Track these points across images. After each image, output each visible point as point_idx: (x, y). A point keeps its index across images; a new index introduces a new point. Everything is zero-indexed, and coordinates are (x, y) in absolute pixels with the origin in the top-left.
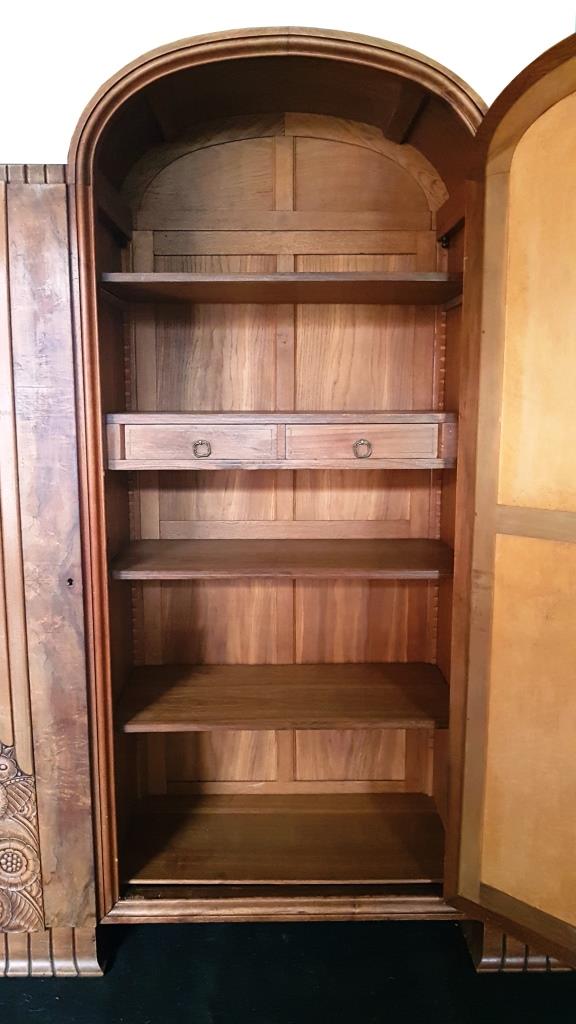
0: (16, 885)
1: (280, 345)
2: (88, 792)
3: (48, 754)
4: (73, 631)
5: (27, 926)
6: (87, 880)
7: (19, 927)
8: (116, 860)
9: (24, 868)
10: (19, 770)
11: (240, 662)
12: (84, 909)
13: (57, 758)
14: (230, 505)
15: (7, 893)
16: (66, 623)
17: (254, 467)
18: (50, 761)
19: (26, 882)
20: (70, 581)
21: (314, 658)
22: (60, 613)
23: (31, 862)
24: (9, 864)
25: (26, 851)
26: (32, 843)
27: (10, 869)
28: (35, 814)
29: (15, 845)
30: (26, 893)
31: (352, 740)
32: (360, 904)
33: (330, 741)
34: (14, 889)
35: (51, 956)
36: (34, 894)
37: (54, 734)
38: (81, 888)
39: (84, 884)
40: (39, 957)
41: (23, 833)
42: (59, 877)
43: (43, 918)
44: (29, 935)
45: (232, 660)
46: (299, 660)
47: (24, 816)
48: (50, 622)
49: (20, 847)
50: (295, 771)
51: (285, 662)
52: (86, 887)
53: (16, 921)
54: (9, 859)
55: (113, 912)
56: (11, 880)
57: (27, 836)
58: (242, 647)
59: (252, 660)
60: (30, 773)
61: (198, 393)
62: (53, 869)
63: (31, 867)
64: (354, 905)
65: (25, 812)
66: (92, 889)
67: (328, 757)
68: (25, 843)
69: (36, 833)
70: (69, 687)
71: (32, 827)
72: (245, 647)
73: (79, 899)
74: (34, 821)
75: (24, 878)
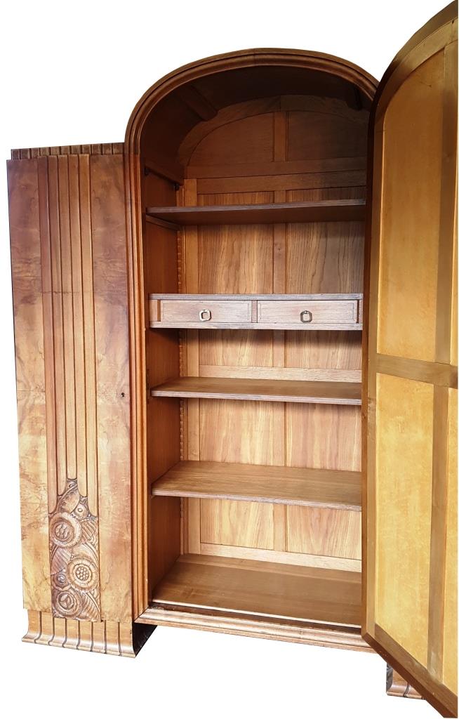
0: (85, 589)
1: (276, 251)
2: (130, 530)
3: (107, 503)
4: (123, 425)
5: (90, 617)
6: (127, 591)
7: (85, 618)
8: (147, 580)
9: (90, 578)
10: (89, 513)
11: (249, 462)
12: (125, 610)
13: (112, 506)
14: (243, 356)
15: (80, 593)
16: (120, 420)
17: (236, 328)
18: (108, 508)
19: (91, 587)
20: (123, 394)
21: (300, 464)
22: (117, 414)
23: (94, 575)
24: (81, 575)
25: (91, 567)
26: (95, 561)
27: (82, 578)
28: (97, 542)
29: (85, 562)
30: (90, 595)
31: (327, 526)
32: (304, 633)
33: (311, 525)
34: (83, 591)
35: (105, 640)
36: (95, 596)
37: (110, 490)
38: (123, 595)
39: (125, 593)
40: (98, 640)
41: (90, 554)
42: (110, 587)
43: (101, 612)
44: (92, 623)
45: (244, 461)
46: (289, 464)
47: (91, 543)
48: (111, 419)
49: (88, 564)
50: (286, 545)
51: (279, 465)
52: (127, 594)
53: (84, 614)
54: (82, 571)
55: (143, 616)
56: (83, 586)
57: (92, 557)
58: (251, 453)
59: (258, 462)
60: (96, 514)
61: (224, 283)
62: (107, 581)
63: (94, 578)
64: (300, 632)
65: (92, 541)
66: (130, 598)
67: (309, 536)
68: (91, 562)
69: (98, 556)
70: (120, 461)
71: (95, 551)
72: (252, 452)
73: (122, 603)
74: (97, 547)
75: (90, 585)
